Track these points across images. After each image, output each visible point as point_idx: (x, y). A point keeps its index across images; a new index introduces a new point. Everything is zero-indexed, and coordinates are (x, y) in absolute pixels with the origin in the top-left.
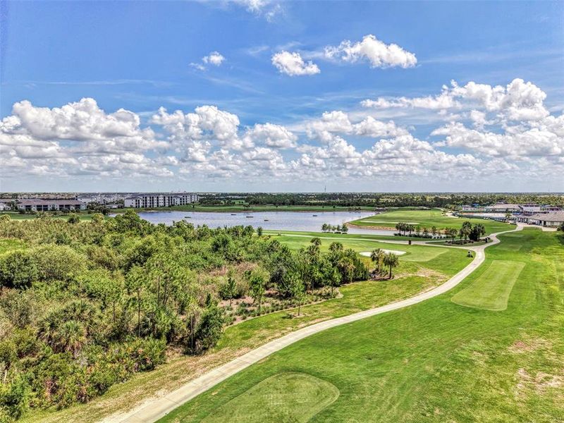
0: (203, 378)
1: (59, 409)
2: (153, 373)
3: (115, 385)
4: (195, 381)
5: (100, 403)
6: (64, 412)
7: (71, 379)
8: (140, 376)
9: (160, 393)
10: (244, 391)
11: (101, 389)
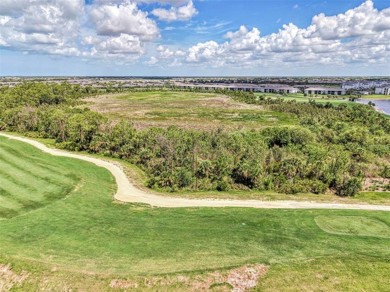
0: (334, 204)
1: (279, 192)
2: (316, 195)
3: (300, 193)
4: (329, 204)
5: (291, 196)
6: (280, 194)
7: (285, 185)
8: (311, 194)
9: (313, 202)
10: (346, 215)
11: (294, 192)
